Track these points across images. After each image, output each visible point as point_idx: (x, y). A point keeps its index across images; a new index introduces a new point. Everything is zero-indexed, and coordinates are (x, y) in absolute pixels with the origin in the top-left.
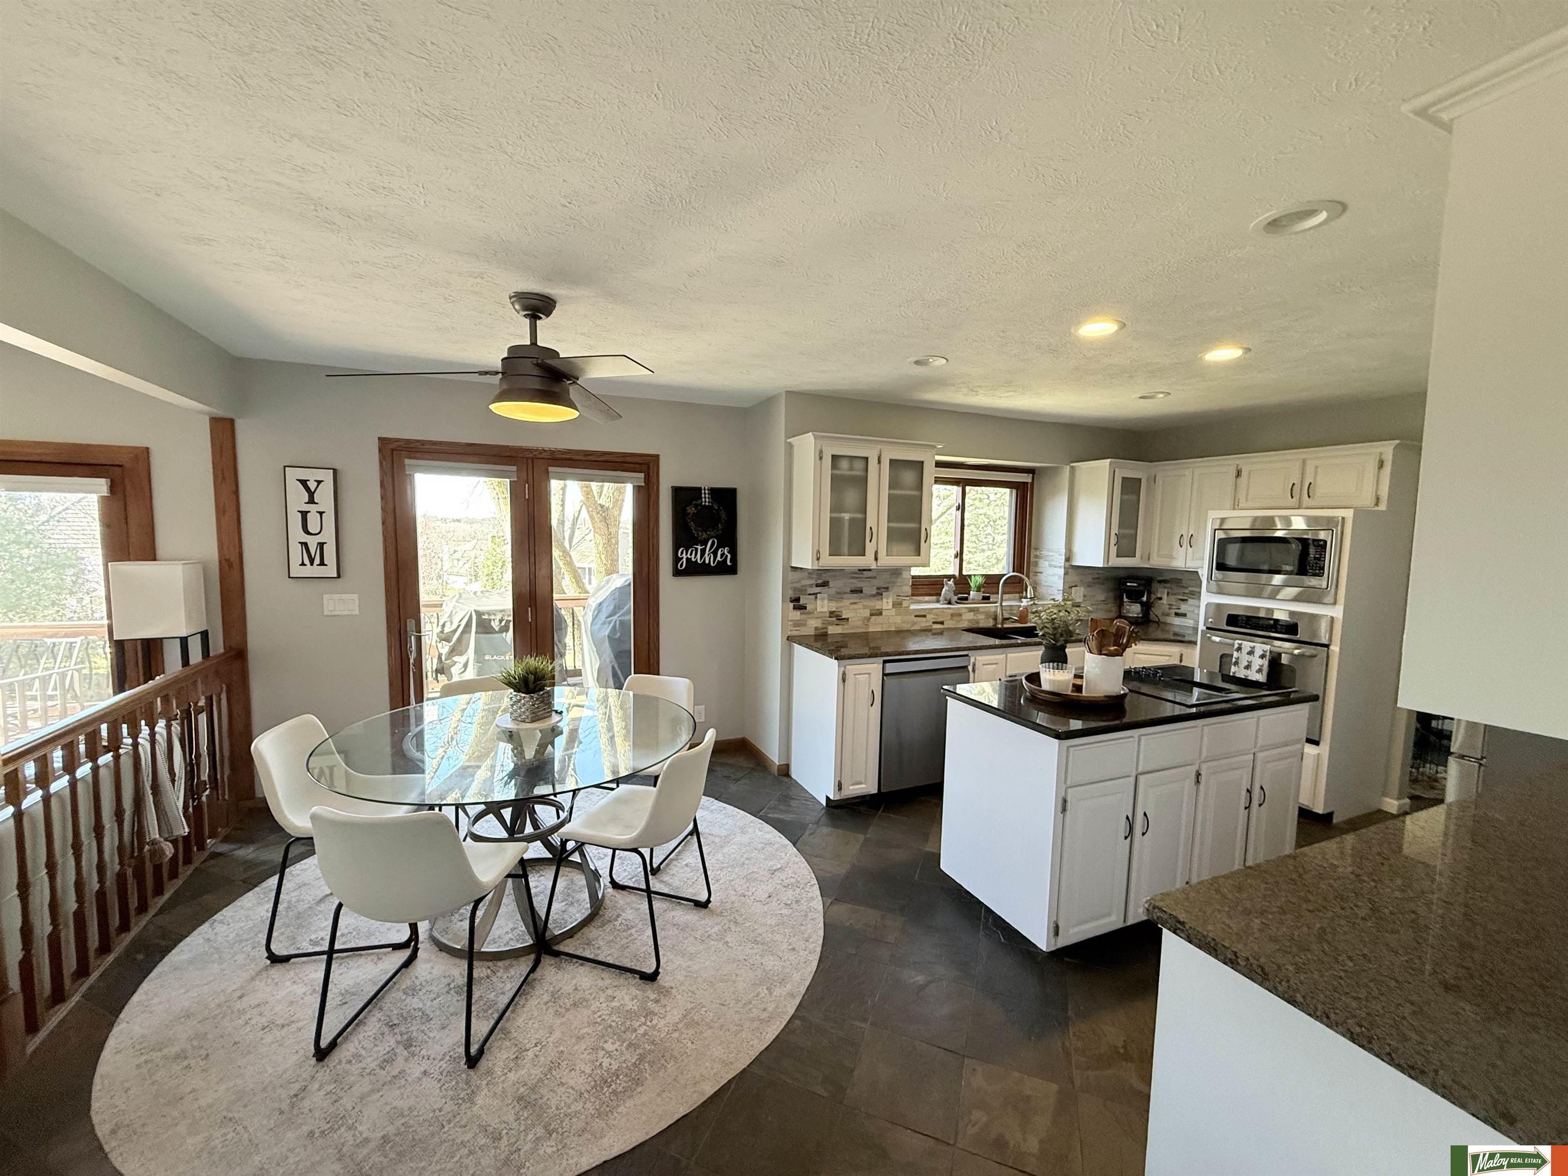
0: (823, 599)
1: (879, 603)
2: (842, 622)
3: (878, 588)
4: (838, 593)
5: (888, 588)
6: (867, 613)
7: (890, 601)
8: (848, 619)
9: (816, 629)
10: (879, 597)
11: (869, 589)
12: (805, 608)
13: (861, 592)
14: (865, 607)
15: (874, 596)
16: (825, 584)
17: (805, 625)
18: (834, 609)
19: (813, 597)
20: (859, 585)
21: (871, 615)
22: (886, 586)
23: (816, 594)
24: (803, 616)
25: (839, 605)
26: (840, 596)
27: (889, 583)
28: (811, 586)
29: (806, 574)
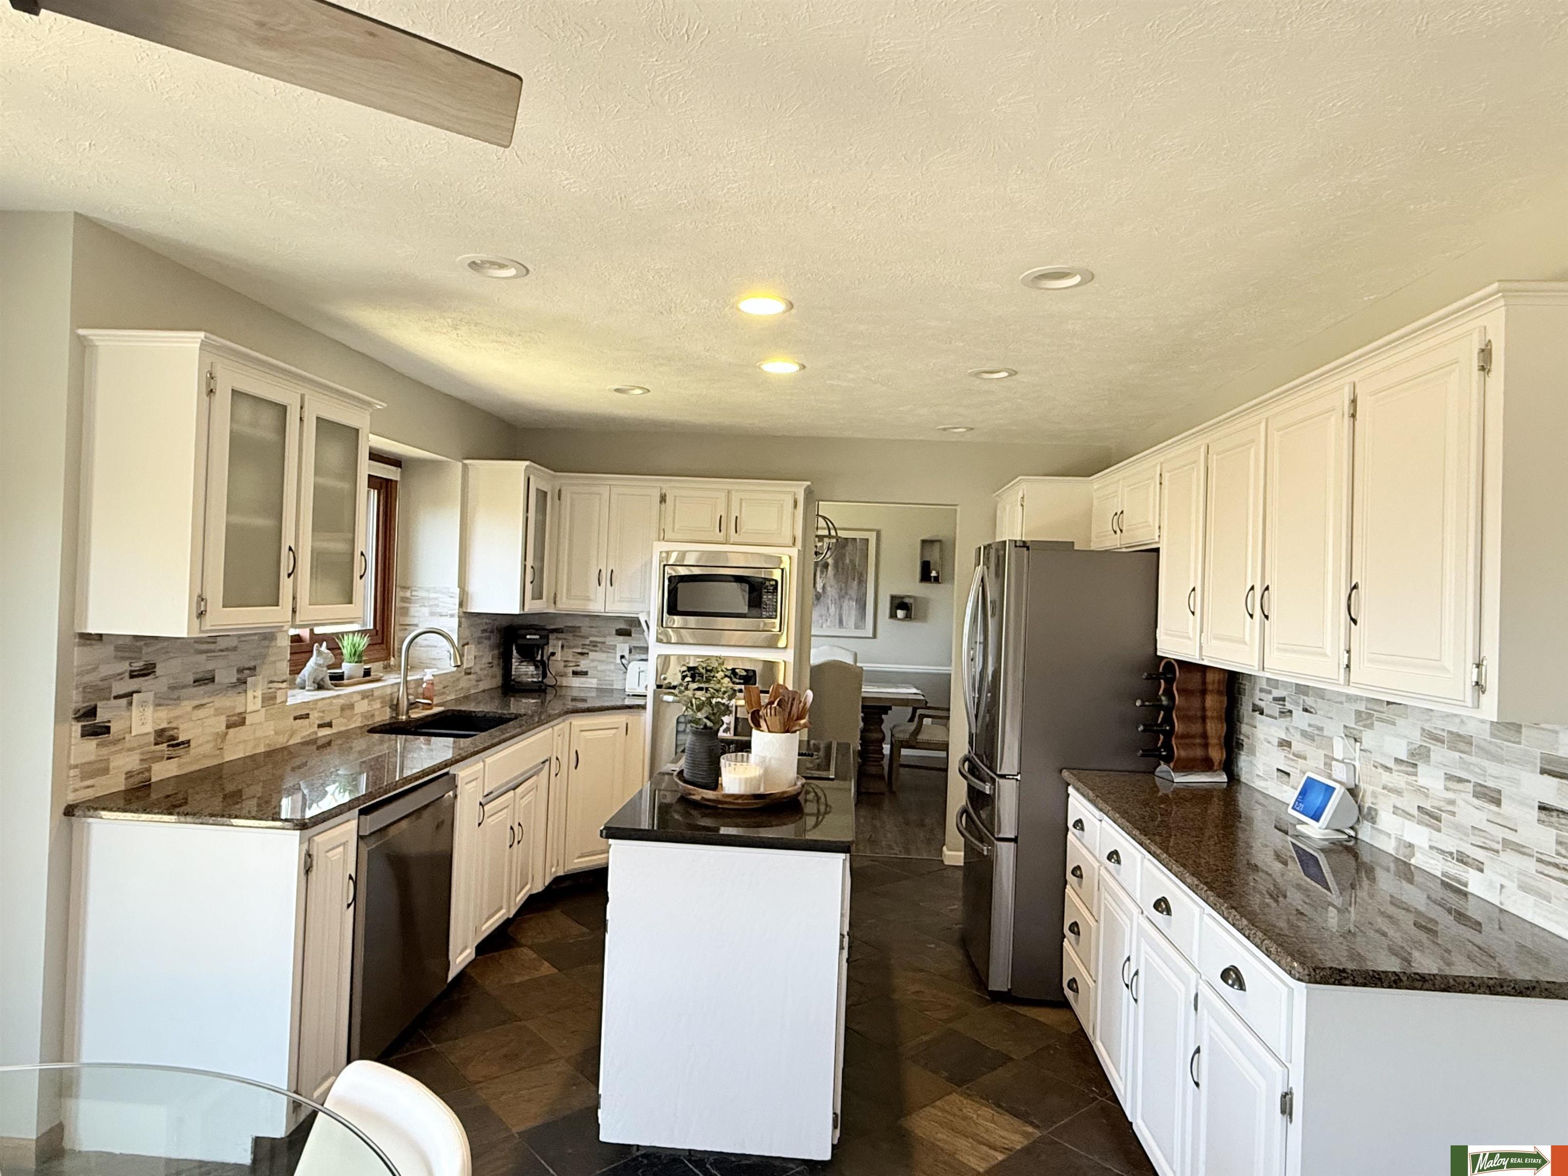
0: (143, 704)
1: (241, 698)
2: (180, 751)
3: (240, 671)
4: (172, 688)
5: (254, 668)
6: (220, 724)
7: (259, 693)
8: (188, 742)
9: (129, 775)
10: (241, 688)
11: (226, 676)
12: (107, 730)
13: (212, 680)
14: (218, 712)
15: (234, 686)
16: (147, 671)
17: (106, 771)
18: (164, 725)
19: (124, 701)
20: (209, 667)
21: (228, 727)
22: (252, 664)
23: (130, 695)
24: (104, 751)
25: (177, 712)
26: (176, 694)
27: (255, 658)
28: (119, 676)
29: (109, 650)
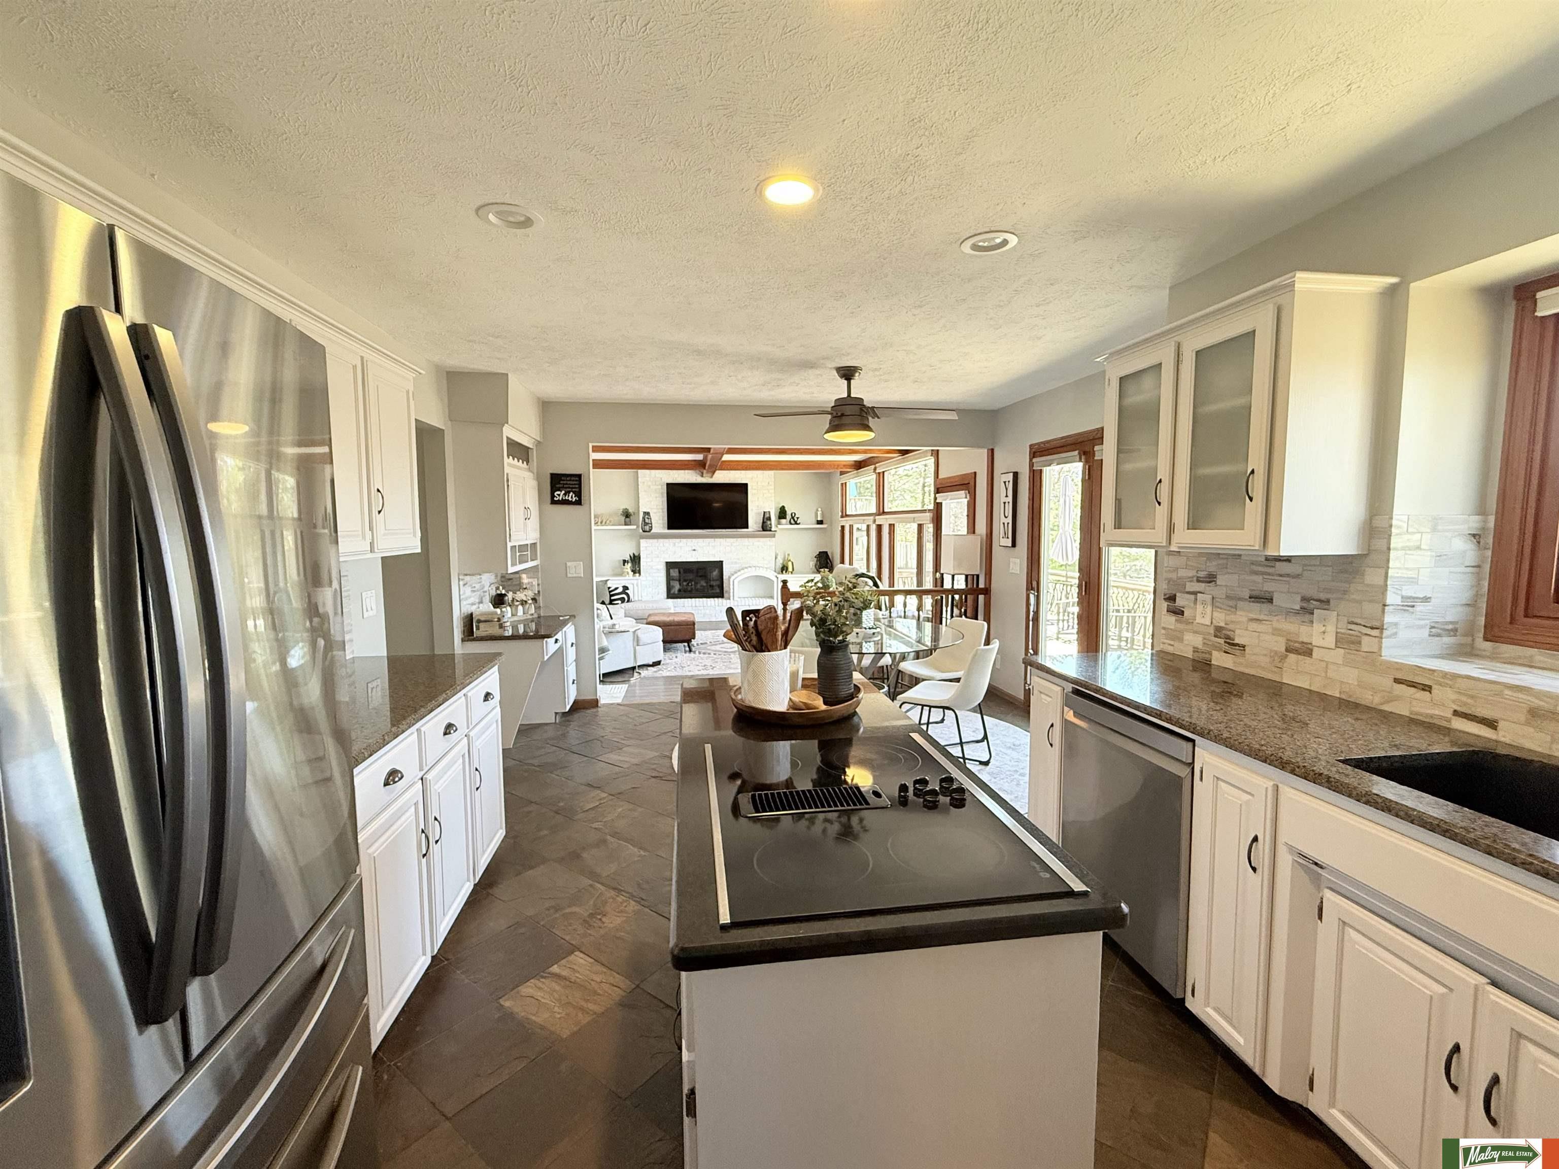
0: (1206, 603)
1: (1304, 629)
2: (1234, 650)
3: (1304, 599)
4: (1228, 597)
5: (1328, 602)
6: (1279, 644)
7: (1331, 629)
8: (1244, 647)
10: (1307, 617)
11: (1286, 599)
12: (1182, 613)
13: (1270, 600)
14: (1276, 632)
16: (1211, 579)
17: (1182, 640)
18: (1222, 624)
19: (1192, 597)
20: (1269, 587)
22: (1323, 596)
23: (1195, 593)
24: (1181, 626)
25: (1232, 617)
26: (1231, 603)
28: (1191, 579)
